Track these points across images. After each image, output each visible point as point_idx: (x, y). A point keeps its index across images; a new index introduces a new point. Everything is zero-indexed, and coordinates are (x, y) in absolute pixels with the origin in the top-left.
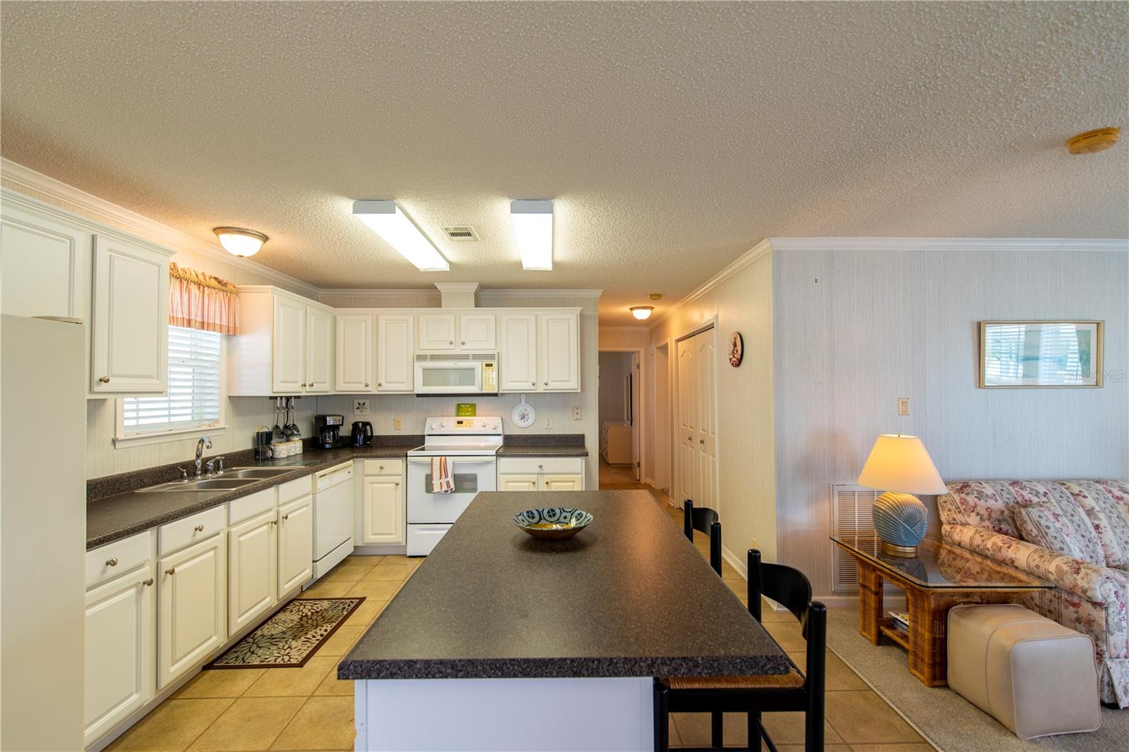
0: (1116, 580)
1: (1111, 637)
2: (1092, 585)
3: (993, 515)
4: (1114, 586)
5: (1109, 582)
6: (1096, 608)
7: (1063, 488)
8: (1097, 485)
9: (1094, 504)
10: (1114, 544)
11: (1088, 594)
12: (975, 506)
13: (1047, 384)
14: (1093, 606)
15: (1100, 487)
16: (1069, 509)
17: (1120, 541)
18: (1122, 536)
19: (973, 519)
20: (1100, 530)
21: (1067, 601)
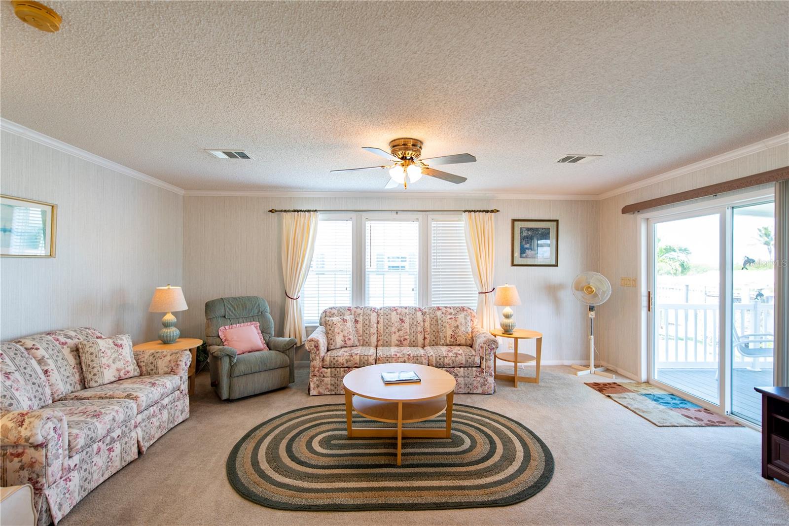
0: (55, 418)
1: (50, 468)
2: (34, 431)
4: (54, 423)
5: (49, 422)
6: (37, 450)
7: (18, 346)
8: (48, 336)
9: (44, 353)
10: (59, 381)
11: (30, 441)
13: (17, 254)
14: (35, 449)
15: (50, 338)
16: (23, 364)
17: (63, 378)
18: (64, 373)
20: (48, 374)
21: (12, 454)
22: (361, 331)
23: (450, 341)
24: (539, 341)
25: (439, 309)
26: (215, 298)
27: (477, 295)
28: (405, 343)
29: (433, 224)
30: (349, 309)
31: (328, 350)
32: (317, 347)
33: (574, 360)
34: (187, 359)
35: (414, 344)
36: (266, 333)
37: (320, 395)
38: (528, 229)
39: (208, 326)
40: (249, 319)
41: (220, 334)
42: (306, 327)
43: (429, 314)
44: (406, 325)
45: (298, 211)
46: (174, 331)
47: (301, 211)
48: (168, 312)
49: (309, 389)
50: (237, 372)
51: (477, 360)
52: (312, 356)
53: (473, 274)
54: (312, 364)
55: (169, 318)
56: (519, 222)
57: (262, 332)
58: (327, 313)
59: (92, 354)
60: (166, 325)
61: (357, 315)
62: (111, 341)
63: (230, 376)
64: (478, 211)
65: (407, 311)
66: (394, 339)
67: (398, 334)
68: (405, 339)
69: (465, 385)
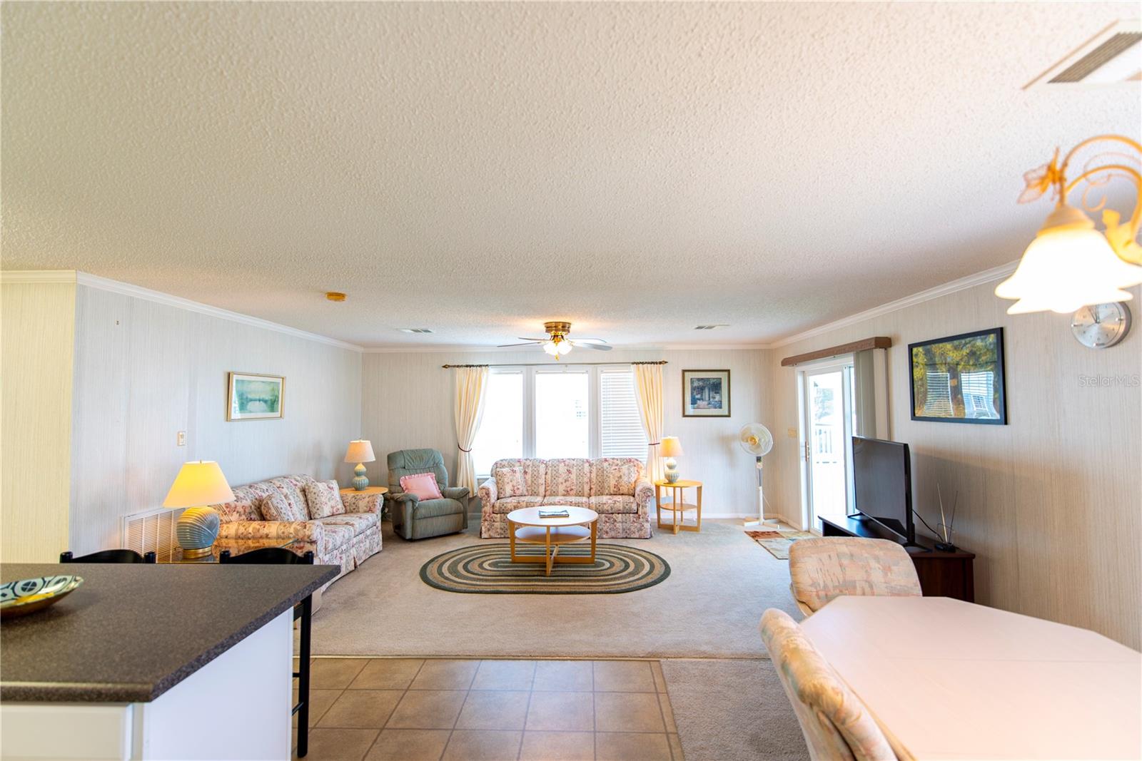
2: (313, 532)
3: (247, 511)
5: (318, 528)
7: (273, 484)
8: (285, 479)
9: (287, 491)
10: (297, 512)
12: (236, 507)
14: (310, 544)
15: (287, 480)
17: (299, 510)
18: (299, 506)
19: (235, 516)
20: (291, 506)
21: (297, 547)
22: (530, 482)
23: (614, 491)
24: (699, 489)
25: (606, 460)
26: (395, 451)
27: (648, 447)
28: (571, 493)
29: (603, 376)
30: (519, 461)
31: (498, 499)
32: (488, 494)
33: (750, 513)
34: (380, 501)
35: (580, 494)
36: (441, 483)
37: (491, 538)
38: (699, 380)
39: (390, 476)
40: (426, 470)
41: (401, 483)
42: (478, 479)
43: (596, 465)
44: (573, 476)
45: (470, 366)
46: (364, 480)
47: (473, 366)
48: (359, 463)
49: (481, 533)
50: (419, 515)
51: (634, 507)
52: (483, 502)
53: (643, 426)
54: (483, 510)
55: (361, 468)
56: (690, 373)
57: (438, 483)
58: (498, 465)
59: (315, 493)
60: (358, 474)
61: (526, 467)
62: (325, 485)
63: (413, 518)
64: (646, 363)
65: (574, 462)
66: (561, 489)
67: (564, 484)
68: (571, 490)
69: (624, 530)
